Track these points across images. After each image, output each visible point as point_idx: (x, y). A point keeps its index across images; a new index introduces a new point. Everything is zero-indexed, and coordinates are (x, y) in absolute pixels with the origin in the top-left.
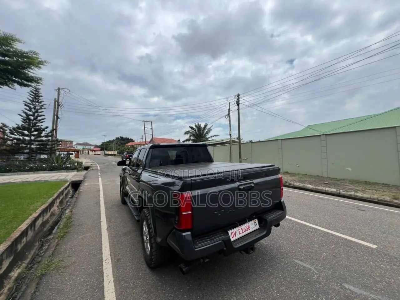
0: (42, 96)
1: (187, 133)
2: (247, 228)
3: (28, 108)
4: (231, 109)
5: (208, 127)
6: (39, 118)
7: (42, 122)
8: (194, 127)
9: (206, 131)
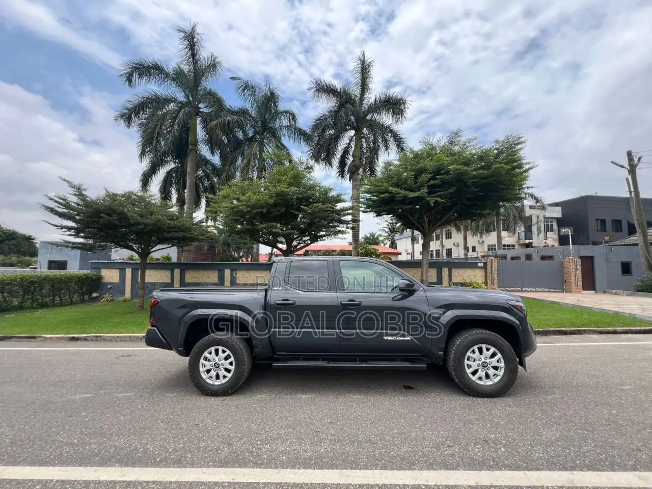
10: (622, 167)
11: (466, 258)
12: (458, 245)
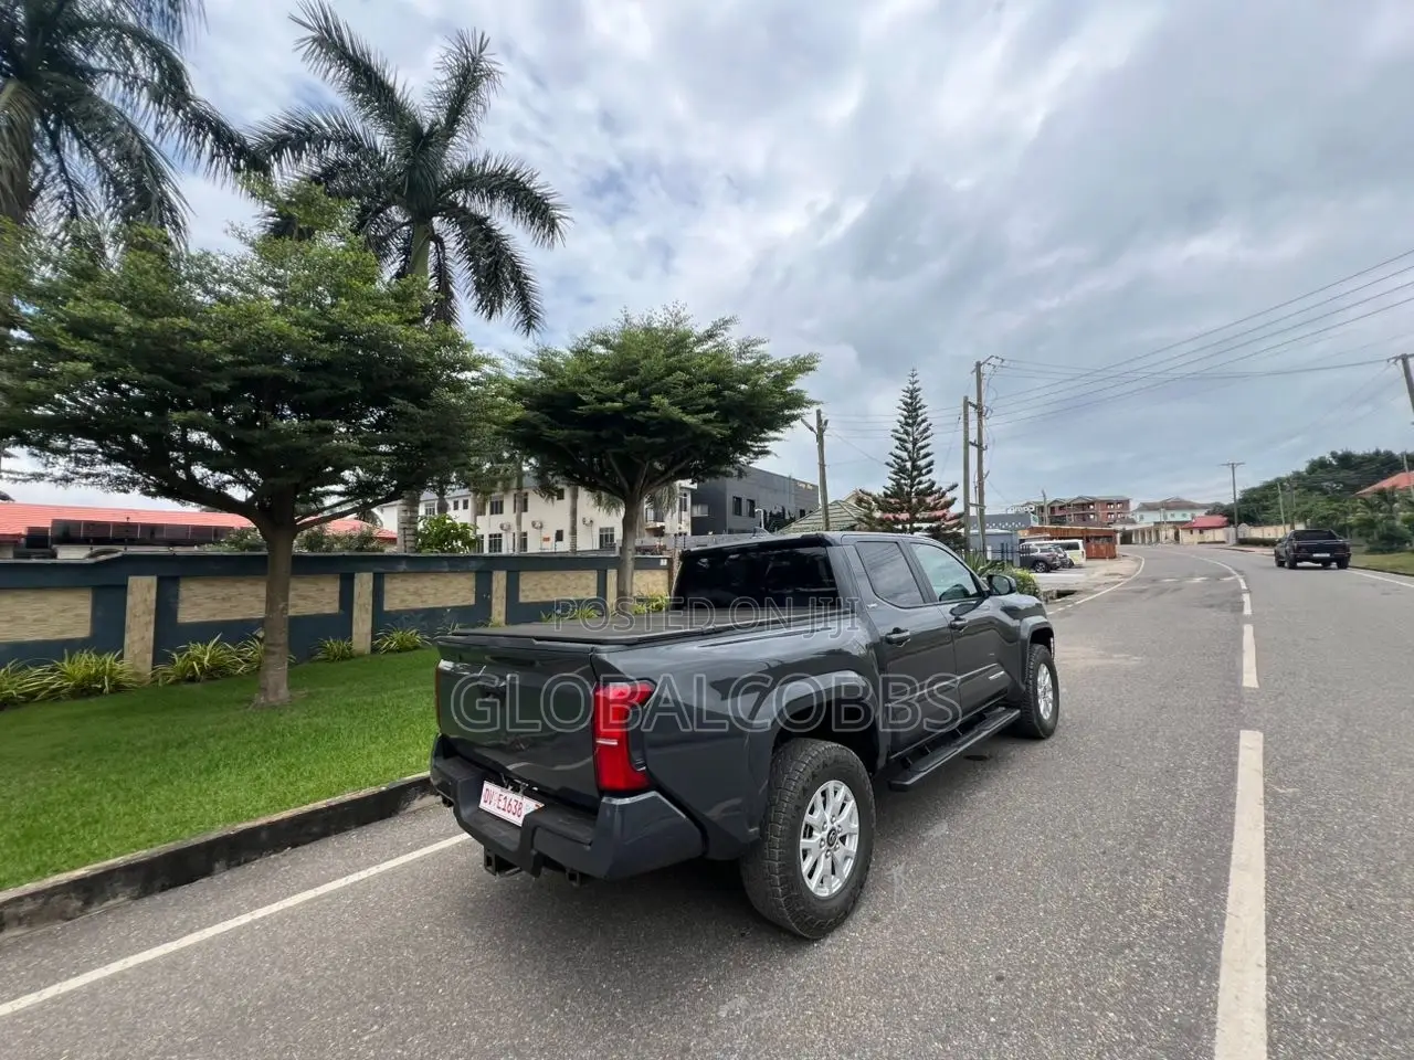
0: (926, 406)
2: (515, 807)
3: (899, 444)
6: (922, 463)
7: (932, 470)
10: (811, 429)
11: (574, 550)
12: (541, 527)
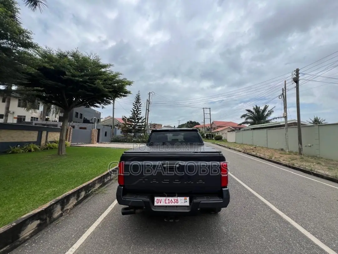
0: (140, 99)
1: (244, 116)
2: (174, 201)
3: (134, 107)
4: (287, 88)
5: (269, 109)
6: (139, 112)
7: (140, 114)
8: (252, 110)
9: (266, 113)
